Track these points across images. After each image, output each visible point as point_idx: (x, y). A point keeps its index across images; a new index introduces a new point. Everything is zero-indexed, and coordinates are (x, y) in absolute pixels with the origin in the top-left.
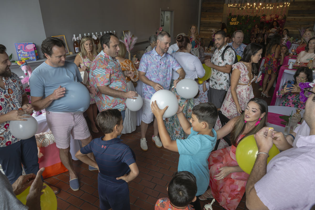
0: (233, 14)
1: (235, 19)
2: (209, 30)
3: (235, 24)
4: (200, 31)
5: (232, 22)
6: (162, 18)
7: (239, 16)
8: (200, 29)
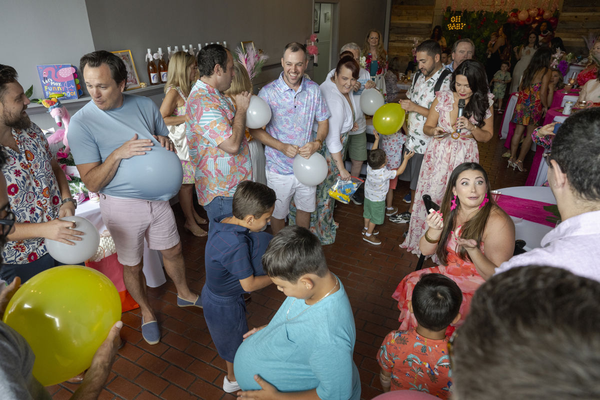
0: (453, 9)
1: (458, 18)
2: (406, 39)
3: (458, 27)
4: (389, 41)
5: (452, 23)
6: (317, 17)
7: (466, 11)
8: (389, 38)
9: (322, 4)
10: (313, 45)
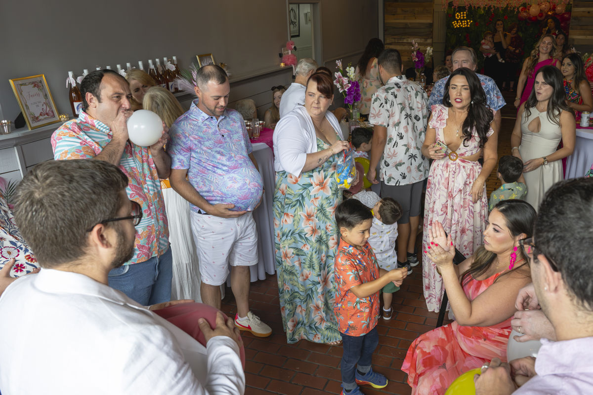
0: (455, 4)
1: (463, 14)
3: (464, 25)
5: (457, 20)
6: (295, 18)
7: (470, 7)
9: (300, 5)
10: (290, 53)
